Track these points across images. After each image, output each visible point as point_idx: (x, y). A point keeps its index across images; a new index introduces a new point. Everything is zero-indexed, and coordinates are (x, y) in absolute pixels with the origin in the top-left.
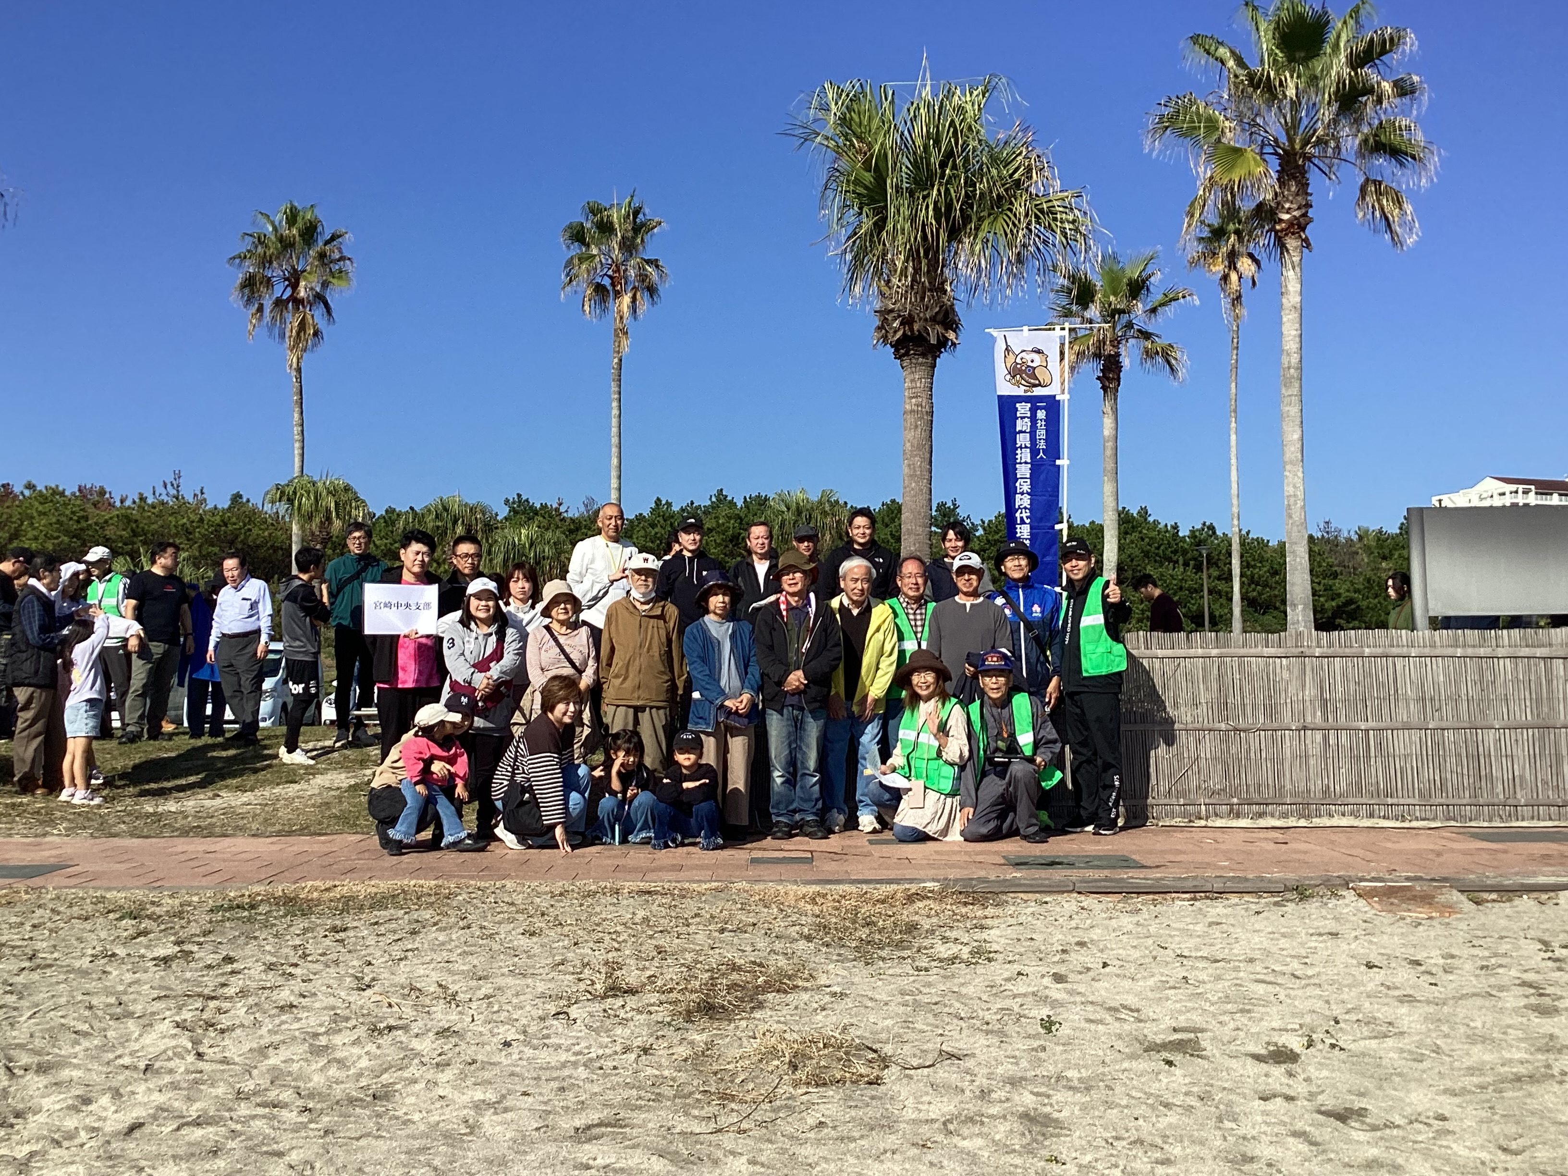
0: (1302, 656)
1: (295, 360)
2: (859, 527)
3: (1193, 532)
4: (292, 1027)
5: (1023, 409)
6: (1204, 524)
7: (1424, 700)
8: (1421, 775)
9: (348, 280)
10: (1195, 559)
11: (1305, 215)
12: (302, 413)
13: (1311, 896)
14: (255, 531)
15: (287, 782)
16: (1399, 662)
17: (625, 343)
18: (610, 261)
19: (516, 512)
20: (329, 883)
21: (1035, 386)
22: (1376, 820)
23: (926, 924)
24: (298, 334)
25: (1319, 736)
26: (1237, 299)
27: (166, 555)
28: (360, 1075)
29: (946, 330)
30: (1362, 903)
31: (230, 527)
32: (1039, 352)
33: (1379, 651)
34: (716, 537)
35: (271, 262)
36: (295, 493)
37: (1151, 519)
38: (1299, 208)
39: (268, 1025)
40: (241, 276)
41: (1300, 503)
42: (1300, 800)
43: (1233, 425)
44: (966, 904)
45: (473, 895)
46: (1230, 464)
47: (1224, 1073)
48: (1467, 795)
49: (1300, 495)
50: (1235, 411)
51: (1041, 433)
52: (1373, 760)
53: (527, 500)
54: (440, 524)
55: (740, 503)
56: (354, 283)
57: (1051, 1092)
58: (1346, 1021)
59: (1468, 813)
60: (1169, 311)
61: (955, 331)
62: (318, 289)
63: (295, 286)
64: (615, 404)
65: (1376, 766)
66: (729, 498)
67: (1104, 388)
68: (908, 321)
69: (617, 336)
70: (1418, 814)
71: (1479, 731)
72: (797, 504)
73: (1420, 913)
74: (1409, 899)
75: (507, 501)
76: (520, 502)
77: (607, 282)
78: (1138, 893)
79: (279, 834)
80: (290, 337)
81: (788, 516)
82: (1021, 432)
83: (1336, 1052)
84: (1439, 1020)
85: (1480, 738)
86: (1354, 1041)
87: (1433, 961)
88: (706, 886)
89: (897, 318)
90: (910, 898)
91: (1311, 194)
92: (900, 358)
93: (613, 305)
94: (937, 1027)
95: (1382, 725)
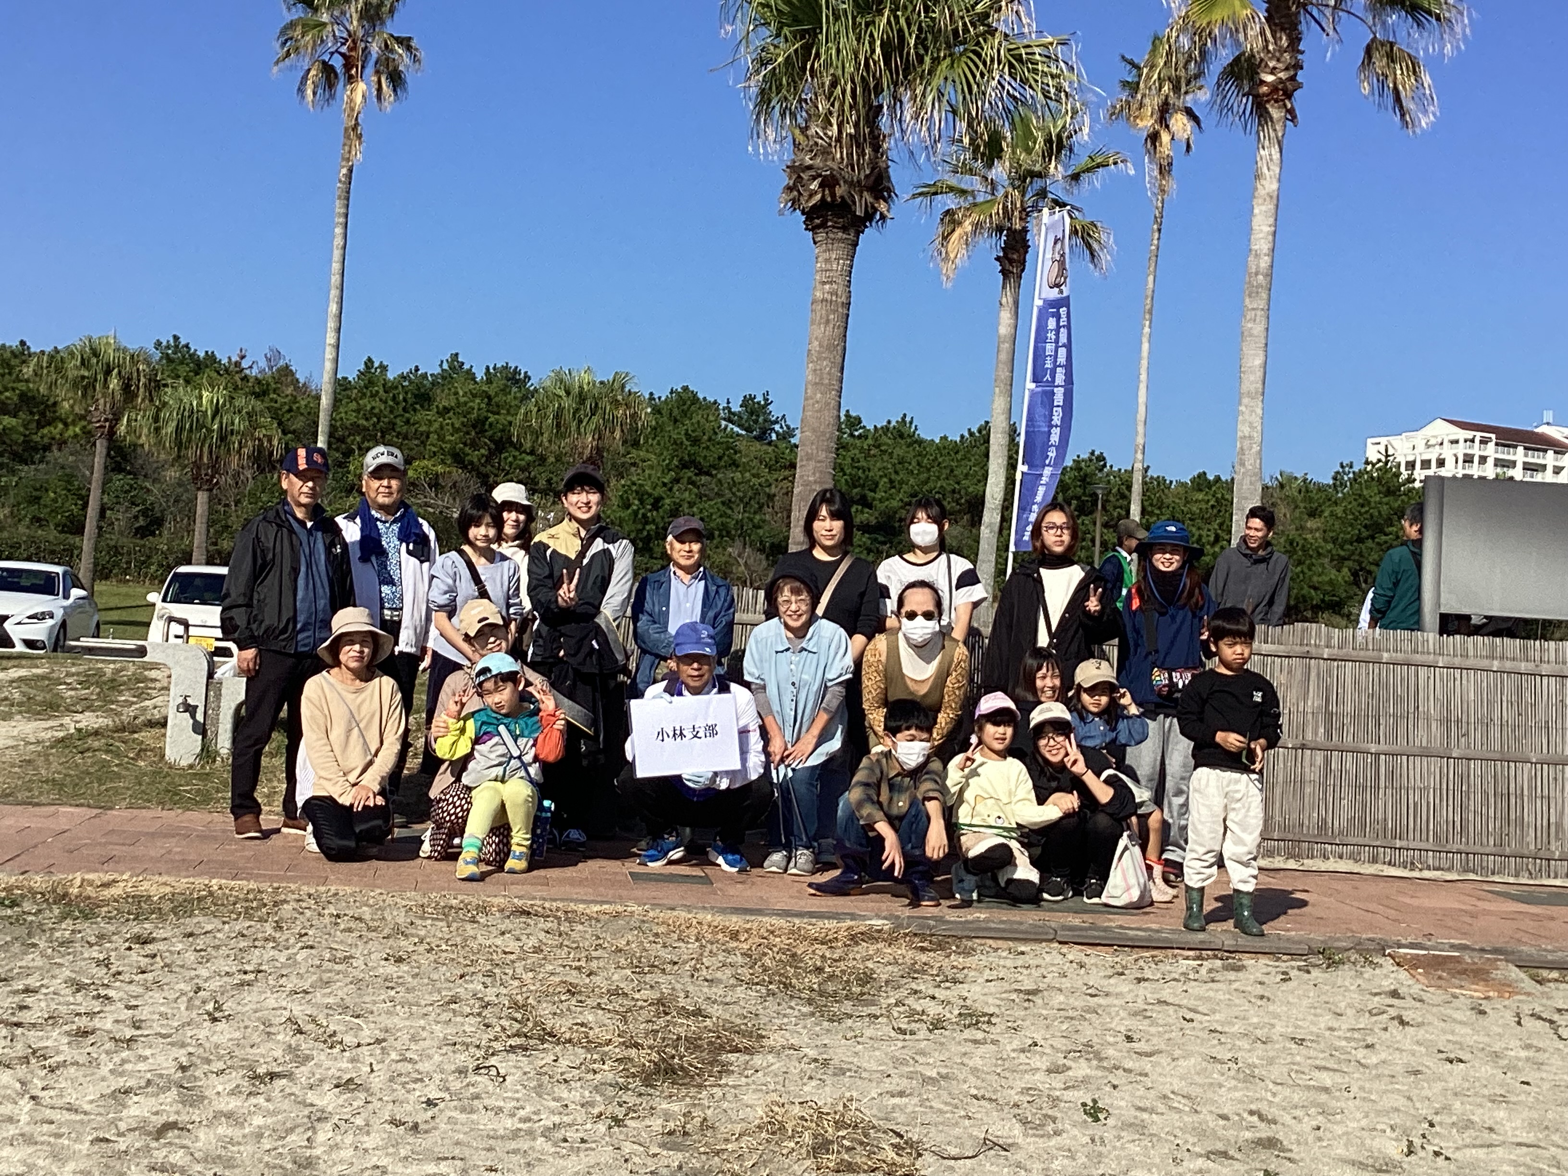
4: (137, 1068)
6: (1093, 453)
7: (1448, 720)
8: (1438, 814)
11: (1293, 78)
13: (1341, 962)
16: (1422, 671)
17: (358, 150)
18: (345, 35)
19: (170, 360)
20: (107, 878)
22: (1379, 866)
23: (883, 973)
25: (1319, 757)
26: (1165, 170)
28: (259, 1135)
29: (877, 199)
30: (1403, 974)
33: (1400, 656)
34: (454, 420)
38: (1287, 69)
41: (1256, 448)
42: (1291, 837)
43: (1147, 330)
44: (923, 949)
45: (304, 905)
48: (1492, 843)
49: (1257, 436)
50: (1150, 312)
52: (1381, 791)
53: (187, 346)
54: (86, 374)
55: (480, 375)
58: (1441, 1123)
59: (1491, 866)
60: (1097, 179)
61: (886, 201)
64: (339, 230)
66: (466, 367)
67: (1005, 273)
68: (828, 183)
69: (348, 137)
70: (1430, 862)
71: (1512, 765)
72: (581, 387)
73: (1476, 991)
74: (1459, 973)
75: (158, 344)
76: (176, 346)
77: (337, 62)
78: (1133, 947)
81: (567, 403)
83: (1440, 1160)
84: (1547, 1128)
85: (1512, 773)
86: (1457, 1149)
87: (1512, 1053)
88: (597, 908)
89: (814, 178)
90: (854, 939)
91: (1302, 53)
92: (812, 230)
93: (343, 93)
94: (956, 1107)
95: (1396, 749)
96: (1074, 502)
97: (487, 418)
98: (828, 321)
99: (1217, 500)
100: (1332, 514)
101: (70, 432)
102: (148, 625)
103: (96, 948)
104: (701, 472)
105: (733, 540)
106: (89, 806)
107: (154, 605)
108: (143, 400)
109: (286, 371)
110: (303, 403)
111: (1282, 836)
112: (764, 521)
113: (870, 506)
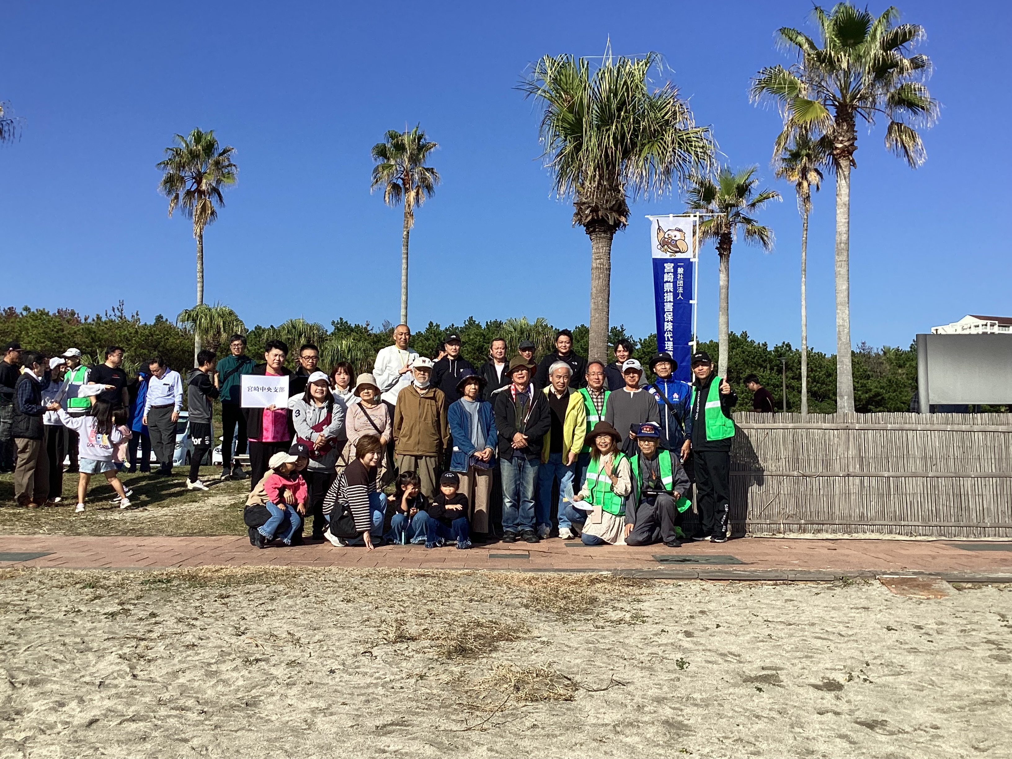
0: (847, 429)
1: (198, 230)
2: (562, 342)
3: (776, 348)
4: (194, 659)
5: (669, 267)
6: (784, 343)
7: (926, 458)
8: (923, 506)
9: (234, 179)
10: (778, 366)
11: (852, 145)
12: (202, 264)
13: (852, 583)
14: (171, 340)
15: (190, 501)
16: (910, 434)
17: (411, 222)
18: (402, 169)
19: (339, 330)
20: (217, 567)
21: (676, 252)
22: (893, 535)
23: (602, 598)
24: (201, 213)
25: (857, 480)
26: (807, 198)
27: (115, 354)
28: (238, 690)
29: (620, 216)
30: (884, 588)
31: (155, 337)
32: (680, 230)
33: (897, 426)
34: (468, 348)
35: (184, 167)
36: (197, 315)
37: (749, 340)
38: (849, 140)
40: (165, 175)
41: (846, 330)
42: (845, 522)
43: (803, 279)
44: (628, 586)
45: (310, 576)
46: (801, 305)
47: (795, 697)
48: (953, 520)
49: (847, 325)
50: (805, 271)
51: (680, 283)
52: (892, 496)
53: (346, 322)
54: (290, 337)
55: (484, 326)
56: (237, 181)
57: (683, 707)
58: (874, 664)
59: (953, 532)
60: (763, 205)
61: (625, 217)
62: (214, 185)
63: (199, 183)
64: (404, 261)
65: (894, 499)
66: (477, 323)
67: (721, 255)
68: (595, 210)
69: (406, 217)
70: (921, 532)
71: (961, 479)
72: (521, 327)
73: (922, 595)
74: (915, 586)
75: (333, 323)
76: (341, 323)
77: (400, 182)
78: (740, 580)
79: (185, 535)
80: (196, 215)
81: (515, 334)
82: (667, 282)
83: (867, 684)
84: (934, 664)
85: (962, 483)
86: (879, 677)
87: (930, 626)
88: (461, 572)
89: (588, 208)
91: (856, 132)
92: (589, 233)
93: (404, 197)
94: (609, 664)
95: (898, 474)
97: (483, 346)
98: (600, 278)
111: (840, 522)
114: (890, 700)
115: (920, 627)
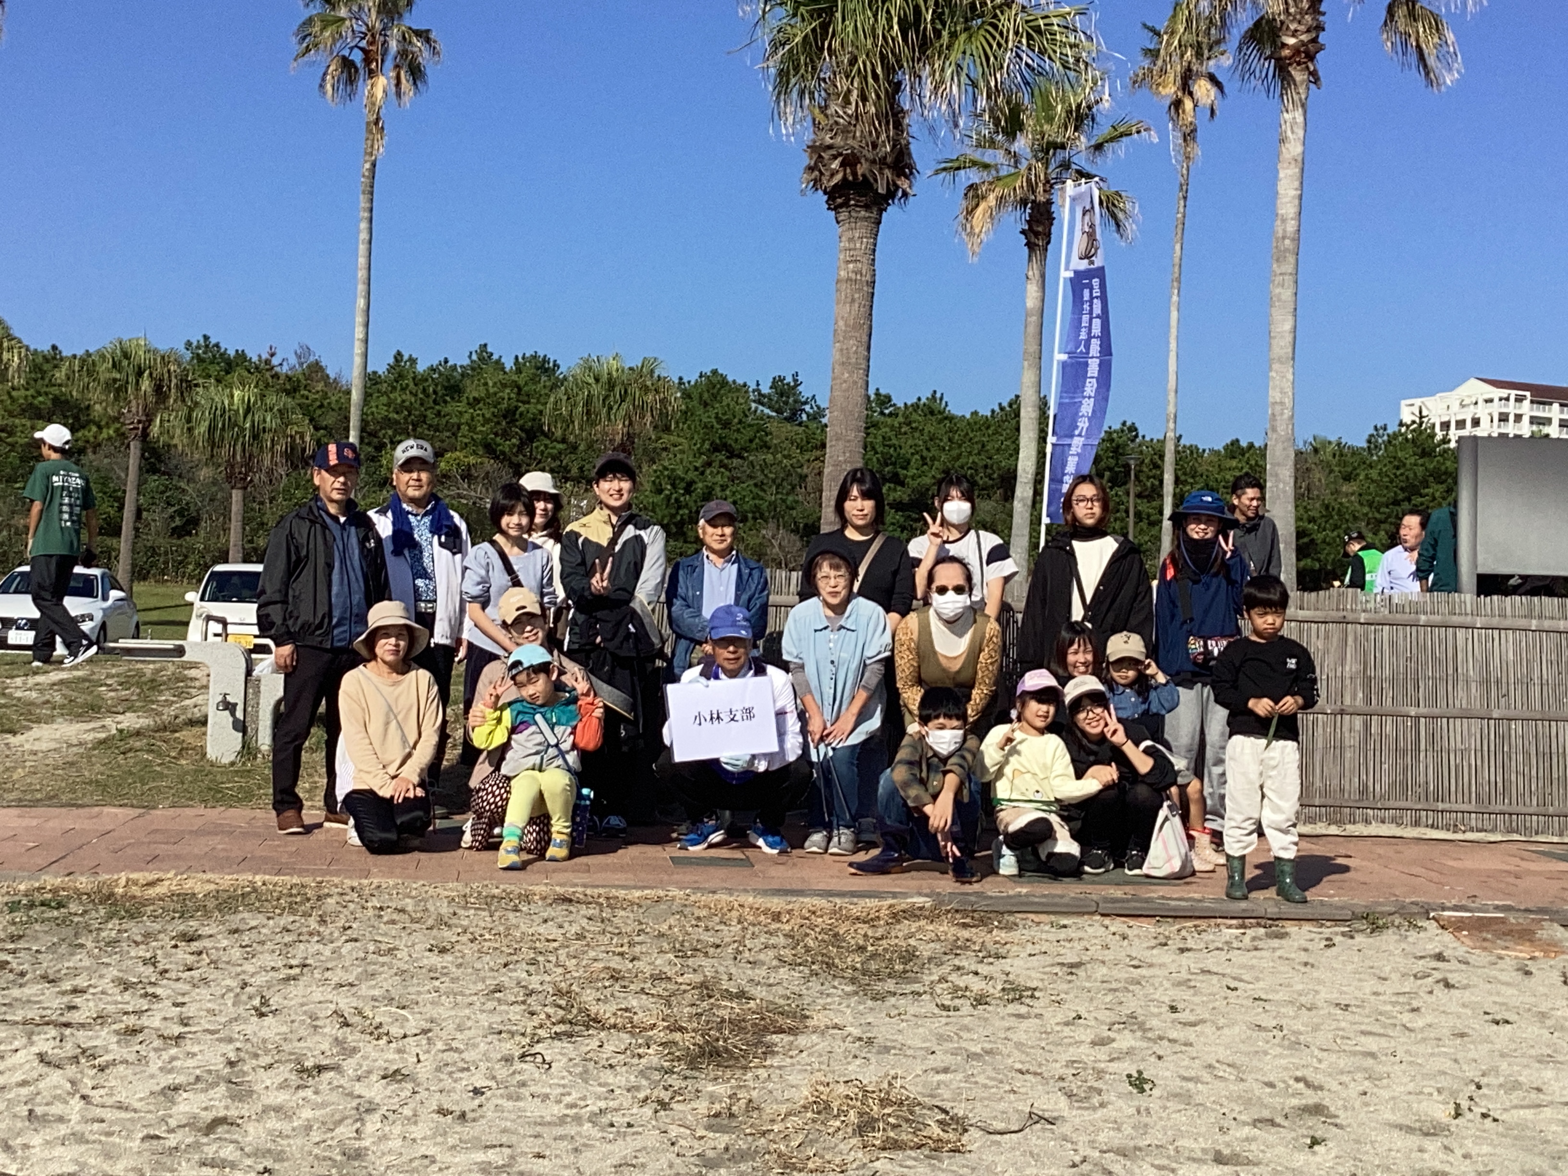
0: (1344, 621)
4: (186, 1065)
6: (1124, 424)
7: (1488, 681)
8: (1479, 774)
11: (1314, 40)
13: (1385, 927)
16: (1461, 633)
17: (381, 144)
18: (364, 29)
19: (200, 360)
20: (152, 877)
22: (1421, 830)
23: (925, 951)
25: (1358, 722)
26: (1189, 136)
28: (308, 1128)
29: (899, 176)
30: (1447, 937)
33: (1437, 619)
34: (485, 411)
38: (1308, 31)
39: (155, 1064)
41: (1287, 413)
42: (1330, 802)
43: (1175, 298)
44: (965, 926)
45: (347, 898)
47: (1368, 1146)
48: (1534, 802)
49: (1288, 402)
50: (1178, 281)
52: (1422, 755)
53: (217, 345)
54: (118, 376)
55: (509, 364)
57: (1174, 1165)
58: (1488, 1085)
59: (1534, 825)
60: (1121, 148)
61: (907, 178)
64: (364, 225)
65: (1427, 762)
66: (495, 357)
68: (850, 161)
69: (370, 132)
70: (1473, 823)
71: (1553, 724)
72: (610, 374)
73: (1521, 952)
74: (1504, 934)
75: (189, 344)
76: (207, 346)
77: (357, 57)
78: (1175, 917)
79: (20, 804)
81: (596, 389)
83: (1488, 1122)
86: (1505, 1110)
88: (639, 893)
89: (835, 157)
90: (896, 917)
91: (1324, 14)
92: (835, 209)
93: (364, 88)
94: (1001, 1082)
95: (1436, 711)
96: (1107, 474)
97: (517, 408)
98: (853, 300)
99: (1251, 467)
100: (1367, 477)
101: (104, 435)
102: (187, 624)
103: (143, 947)
104: (732, 455)
105: (766, 521)
106: (132, 806)
107: (192, 604)
108: (175, 401)
109: (317, 368)
110: (334, 399)
111: (1323, 801)
112: (797, 502)
113: (902, 484)
114: (1542, 1154)
115: (1543, 1016)
